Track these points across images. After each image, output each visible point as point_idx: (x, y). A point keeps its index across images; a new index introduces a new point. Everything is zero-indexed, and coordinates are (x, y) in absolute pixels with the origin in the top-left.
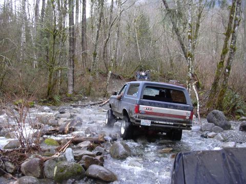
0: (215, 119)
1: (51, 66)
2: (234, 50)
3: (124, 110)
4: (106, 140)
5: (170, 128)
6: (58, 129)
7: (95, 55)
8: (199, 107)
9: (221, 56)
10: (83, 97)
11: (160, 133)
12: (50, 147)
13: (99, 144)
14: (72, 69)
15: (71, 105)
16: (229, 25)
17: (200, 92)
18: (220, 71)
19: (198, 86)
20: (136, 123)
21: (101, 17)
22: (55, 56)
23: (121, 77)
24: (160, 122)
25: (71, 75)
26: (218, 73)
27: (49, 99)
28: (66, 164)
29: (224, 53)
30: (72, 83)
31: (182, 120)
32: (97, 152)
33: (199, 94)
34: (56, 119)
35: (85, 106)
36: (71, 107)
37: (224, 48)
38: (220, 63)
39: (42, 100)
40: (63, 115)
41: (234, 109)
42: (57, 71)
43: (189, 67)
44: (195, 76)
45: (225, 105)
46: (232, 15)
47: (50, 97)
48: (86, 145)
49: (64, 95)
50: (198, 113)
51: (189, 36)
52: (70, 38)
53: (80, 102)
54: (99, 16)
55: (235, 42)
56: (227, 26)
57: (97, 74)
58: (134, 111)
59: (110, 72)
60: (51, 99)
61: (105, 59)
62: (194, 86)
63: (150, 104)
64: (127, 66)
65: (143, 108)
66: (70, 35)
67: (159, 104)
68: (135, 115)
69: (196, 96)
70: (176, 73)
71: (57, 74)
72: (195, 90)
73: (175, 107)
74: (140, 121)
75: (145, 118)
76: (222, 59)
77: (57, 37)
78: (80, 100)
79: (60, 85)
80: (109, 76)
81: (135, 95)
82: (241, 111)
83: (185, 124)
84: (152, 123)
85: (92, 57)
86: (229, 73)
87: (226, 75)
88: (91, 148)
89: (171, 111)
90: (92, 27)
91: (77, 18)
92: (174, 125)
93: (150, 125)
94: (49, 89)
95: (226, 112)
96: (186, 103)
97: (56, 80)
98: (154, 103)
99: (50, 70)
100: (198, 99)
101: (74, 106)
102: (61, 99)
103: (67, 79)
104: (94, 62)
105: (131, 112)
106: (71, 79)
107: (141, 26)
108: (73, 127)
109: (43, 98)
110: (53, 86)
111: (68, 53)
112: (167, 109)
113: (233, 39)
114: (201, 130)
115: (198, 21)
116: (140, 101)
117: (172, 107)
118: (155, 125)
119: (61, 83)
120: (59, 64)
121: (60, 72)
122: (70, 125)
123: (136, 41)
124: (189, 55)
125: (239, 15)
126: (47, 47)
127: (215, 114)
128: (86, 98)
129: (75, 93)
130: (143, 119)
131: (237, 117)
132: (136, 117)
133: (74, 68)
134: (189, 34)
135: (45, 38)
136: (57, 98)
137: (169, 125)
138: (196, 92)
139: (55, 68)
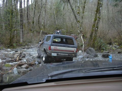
0: (90, 52)
1: (11, 29)
2: (100, 18)
3: (44, 49)
4: (35, 64)
5: (66, 57)
6: (13, 59)
7: (33, 22)
8: (84, 47)
9: (94, 22)
10: (28, 44)
11: (62, 59)
12: (7, 68)
13: (32, 66)
14: (22, 30)
15: (22, 48)
16: (98, 6)
17: (84, 39)
18: (94, 29)
19: (83, 36)
20: (49, 55)
21: (36, 3)
22: (13, 23)
23: (47, 33)
24: (61, 54)
25: (22, 33)
26: (93, 30)
27: (10, 45)
28: (13, 75)
29: (95, 20)
30: (22, 37)
31: (72, 53)
32: (29, 69)
33: (84, 41)
34: (13, 55)
35: (29, 48)
36: (22, 49)
37: (95, 18)
38: (93, 25)
39: (7, 46)
40: (17, 53)
41: (100, 47)
42: (14, 31)
43: (78, 27)
44: (82, 32)
45: (96, 45)
46: (99, 2)
47: (11, 44)
48: (25, 66)
49: (18, 43)
50: (83, 50)
51: (78, 12)
52: (21, 14)
53: (26, 46)
54: (35, 3)
55: (100, 15)
56: (96, 7)
57: (35, 32)
58: (48, 49)
59: (41, 31)
60: (12, 45)
61: (39, 24)
62: (81, 37)
63: (56, 46)
64: (50, 28)
65: (52, 47)
66: (20, 13)
67: (60, 45)
68: (49, 51)
69: (82, 42)
70: (74, 30)
71: (14, 33)
72: (82, 39)
73: (69, 47)
74: (51, 54)
75: (54, 52)
76: (94, 23)
77: (14, 14)
78: (27, 45)
79: (16, 38)
80: (41, 33)
81: (49, 41)
82: (104, 48)
83: (74, 55)
84: (57, 55)
85: (32, 24)
86: (97, 30)
87: (96, 31)
88: (27, 68)
89: (66, 48)
90: (32, 9)
91: (24, 4)
92: (68, 55)
93: (56, 56)
94: (11, 40)
95: (96, 49)
96: (74, 45)
97: (14, 36)
98: (58, 45)
99: (10, 31)
100: (83, 43)
101: (24, 48)
102: (17, 45)
103: (20, 35)
104: (33, 26)
105: (47, 50)
106: (21, 35)
107: (57, 8)
108: (21, 58)
109: (7, 45)
110: (12, 39)
111: (20, 22)
112: (64, 48)
113: (99, 13)
114: (83, 58)
115: (85, 5)
116: (51, 44)
117: (67, 47)
118: (59, 55)
119: (16, 37)
120: (15, 28)
121: (16, 31)
122: (19, 57)
123: (54, 15)
124: (78, 21)
125: (102, 2)
126: (9, 19)
127: (90, 50)
128: (29, 44)
129: (24, 42)
130: (53, 53)
131: (102, 51)
132: (49, 52)
133: (23, 29)
134: (78, 11)
135: (8, 15)
136: (14, 45)
137: (66, 55)
138: (83, 40)
139: (13, 30)
